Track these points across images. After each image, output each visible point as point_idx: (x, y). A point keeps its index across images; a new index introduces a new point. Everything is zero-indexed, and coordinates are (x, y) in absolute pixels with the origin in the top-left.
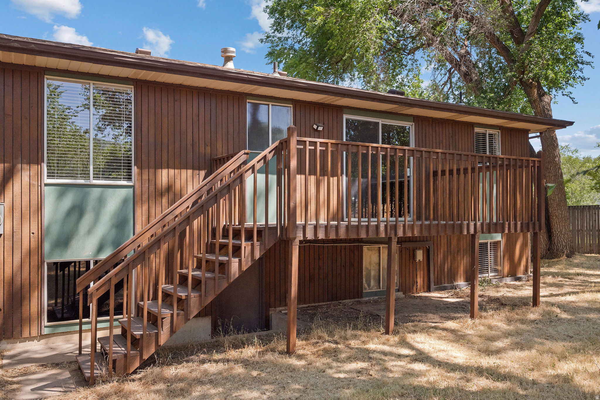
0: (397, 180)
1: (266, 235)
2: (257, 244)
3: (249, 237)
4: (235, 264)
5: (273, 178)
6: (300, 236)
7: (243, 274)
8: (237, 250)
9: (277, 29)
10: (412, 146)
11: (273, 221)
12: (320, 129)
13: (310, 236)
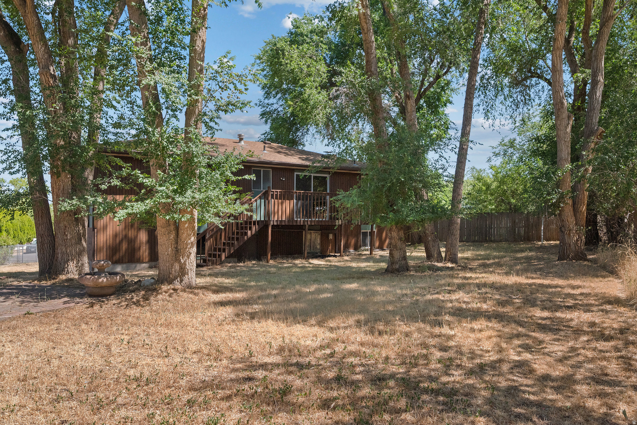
0: (323, 201)
1: (260, 223)
2: (257, 226)
3: (254, 224)
4: (249, 232)
5: (263, 201)
6: (272, 223)
7: (252, 236)
8: (250, 229)
9: (266, 97)
10: (328, 191)
11: (263, 219)
12: (284, 179)
13: (275, 224)
